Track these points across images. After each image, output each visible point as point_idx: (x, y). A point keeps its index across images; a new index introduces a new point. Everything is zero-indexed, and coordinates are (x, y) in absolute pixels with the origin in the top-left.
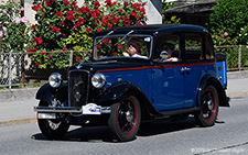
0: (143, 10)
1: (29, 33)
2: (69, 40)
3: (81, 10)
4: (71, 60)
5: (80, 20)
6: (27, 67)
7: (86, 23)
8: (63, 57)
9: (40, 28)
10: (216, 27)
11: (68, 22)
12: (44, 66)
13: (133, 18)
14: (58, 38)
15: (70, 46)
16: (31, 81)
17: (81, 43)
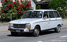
0: (30, 3)
1: (0, 9)
2: (11, 11)
3: (14, 3)
4: (11, 16)
7: (15, 6)
8: (9, 15)
10: (50, 8)
11: (10, 6)
12: (4, 18)
14: (8, 10)
16: (1, 22)
17: (14, 12)
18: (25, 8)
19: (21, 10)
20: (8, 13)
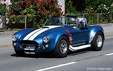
1: (8, 8)
2: (25, 11)
4: (26, 20)
5: (30, 3)
6: (7, 23)
7: (32, 4)
8: (22, 18)
9: (13, 6)
10: (88, 5)
11: (24, 4)
12: (14, 22)
13: (52, 2)
14: (20, 10)
15: (25, 14)
16: (9, 29)
17: (30, 13)
18: (48, 6)
19: (42, 10)
20: (20, 14)
